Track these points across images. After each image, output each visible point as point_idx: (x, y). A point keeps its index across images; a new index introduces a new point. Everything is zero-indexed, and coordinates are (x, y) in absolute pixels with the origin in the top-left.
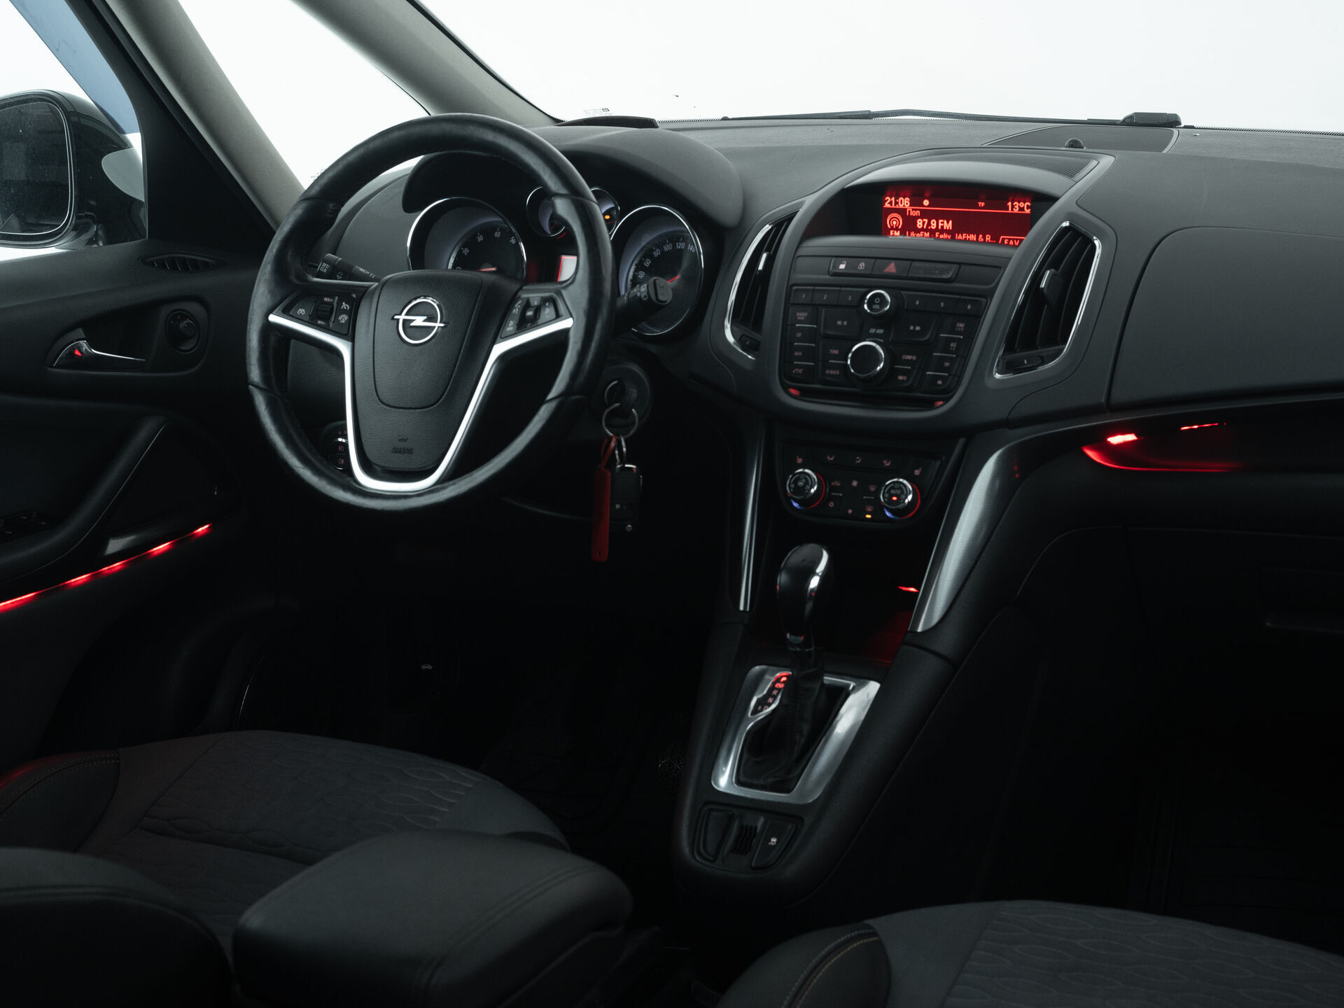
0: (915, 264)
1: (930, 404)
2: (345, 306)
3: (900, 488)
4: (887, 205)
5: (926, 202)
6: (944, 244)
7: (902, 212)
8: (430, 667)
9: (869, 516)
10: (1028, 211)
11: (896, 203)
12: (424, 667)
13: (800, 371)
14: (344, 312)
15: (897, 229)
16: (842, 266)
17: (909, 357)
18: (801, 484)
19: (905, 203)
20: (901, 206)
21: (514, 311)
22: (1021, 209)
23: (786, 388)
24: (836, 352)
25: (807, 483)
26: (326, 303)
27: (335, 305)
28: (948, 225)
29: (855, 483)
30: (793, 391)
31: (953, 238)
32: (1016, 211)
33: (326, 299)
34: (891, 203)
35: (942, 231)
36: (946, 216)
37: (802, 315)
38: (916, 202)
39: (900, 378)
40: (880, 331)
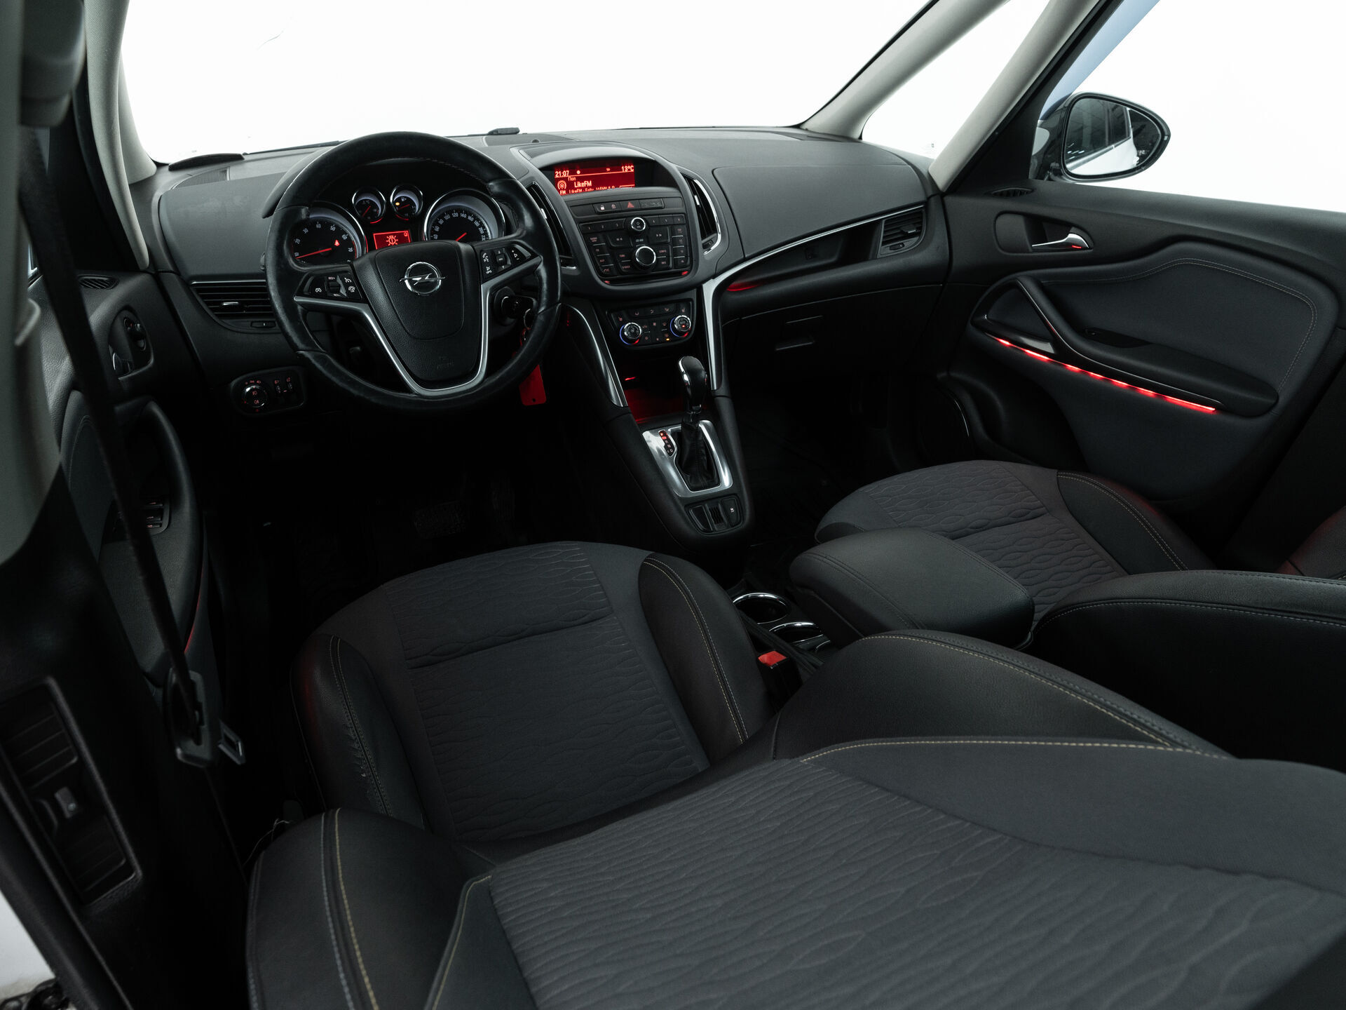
0: (641, 201)
1: (679, 274)
2: (347, 280)
3: (684, 320)
4: (557, 176)
5: (578, 172)
6: (591, 194)
7: (565, 179)
8: (269, 523)
9: (668, 339)
10: (632, 170)
11: (562, 175)
12: (265, 525)
13: (608, 270)
14: (349, 284)
15: (564, 189)
16: (603, 208)
17: (663, 251)
18: (633, 331)
19: (565, 174)
20: (565, 176)
21: (485, 260)
22: (629, 170)
23: (603, 280)
24: (623, 256)
25: (636, 329)
26: (331, 281)
27: (339, 281)
28: (590, 184)
29: (655, 324)
30: (606, 282)
31: (595, 189)
32: (626, 171)
33: (330, 278)
34: (559, 175)
35: (589, 187)
36: (588, 179)
37: (594, 239)
38: (573, 173)
39: (663, 263)
40: (642, 240)
